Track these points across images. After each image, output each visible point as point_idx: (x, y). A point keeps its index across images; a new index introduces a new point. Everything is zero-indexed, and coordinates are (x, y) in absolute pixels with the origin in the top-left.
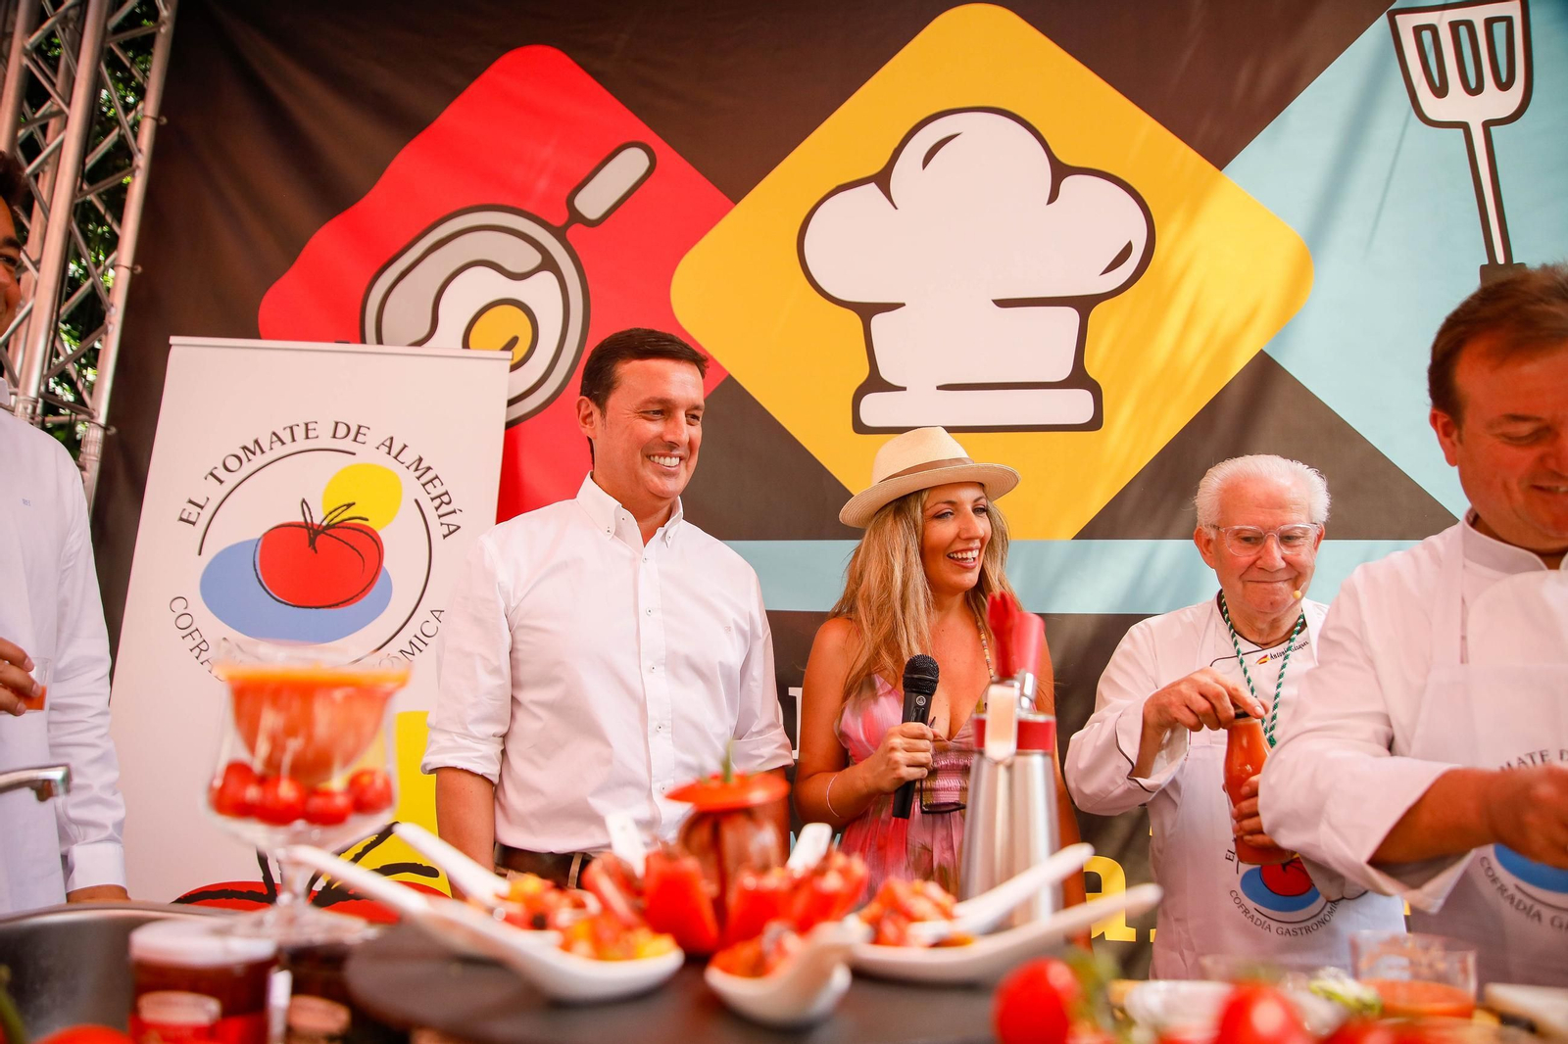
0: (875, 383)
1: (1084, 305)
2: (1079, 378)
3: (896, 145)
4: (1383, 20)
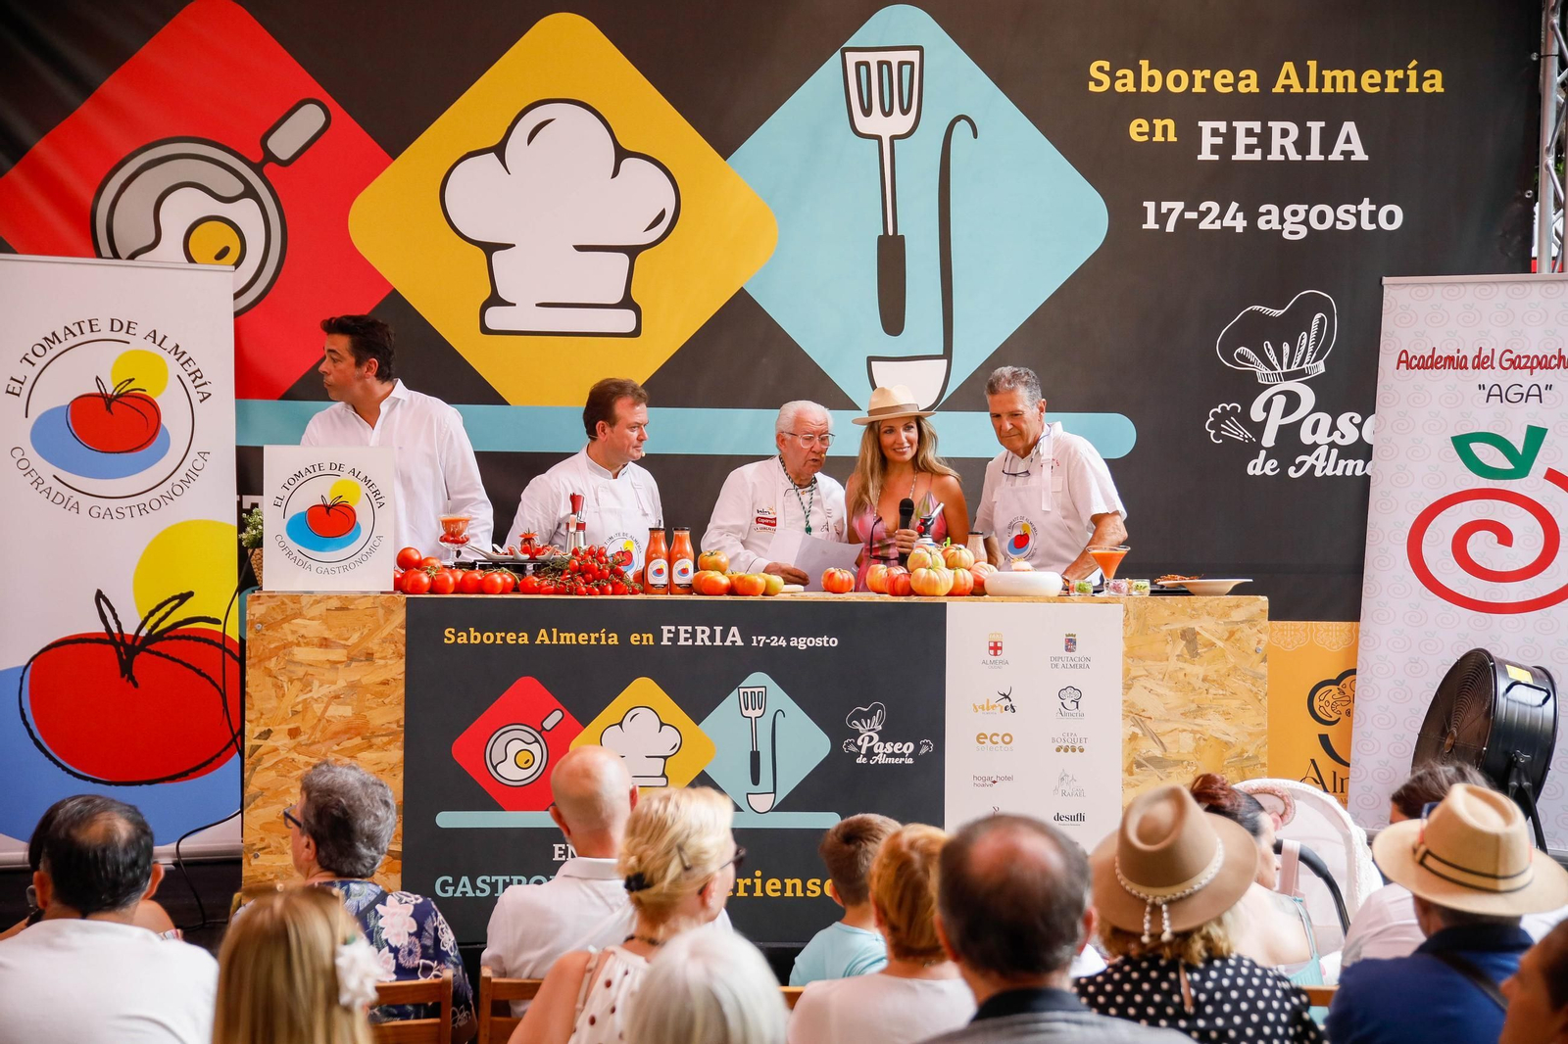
0: (495, 300)
1: (632, 252)
2: (627, 302)
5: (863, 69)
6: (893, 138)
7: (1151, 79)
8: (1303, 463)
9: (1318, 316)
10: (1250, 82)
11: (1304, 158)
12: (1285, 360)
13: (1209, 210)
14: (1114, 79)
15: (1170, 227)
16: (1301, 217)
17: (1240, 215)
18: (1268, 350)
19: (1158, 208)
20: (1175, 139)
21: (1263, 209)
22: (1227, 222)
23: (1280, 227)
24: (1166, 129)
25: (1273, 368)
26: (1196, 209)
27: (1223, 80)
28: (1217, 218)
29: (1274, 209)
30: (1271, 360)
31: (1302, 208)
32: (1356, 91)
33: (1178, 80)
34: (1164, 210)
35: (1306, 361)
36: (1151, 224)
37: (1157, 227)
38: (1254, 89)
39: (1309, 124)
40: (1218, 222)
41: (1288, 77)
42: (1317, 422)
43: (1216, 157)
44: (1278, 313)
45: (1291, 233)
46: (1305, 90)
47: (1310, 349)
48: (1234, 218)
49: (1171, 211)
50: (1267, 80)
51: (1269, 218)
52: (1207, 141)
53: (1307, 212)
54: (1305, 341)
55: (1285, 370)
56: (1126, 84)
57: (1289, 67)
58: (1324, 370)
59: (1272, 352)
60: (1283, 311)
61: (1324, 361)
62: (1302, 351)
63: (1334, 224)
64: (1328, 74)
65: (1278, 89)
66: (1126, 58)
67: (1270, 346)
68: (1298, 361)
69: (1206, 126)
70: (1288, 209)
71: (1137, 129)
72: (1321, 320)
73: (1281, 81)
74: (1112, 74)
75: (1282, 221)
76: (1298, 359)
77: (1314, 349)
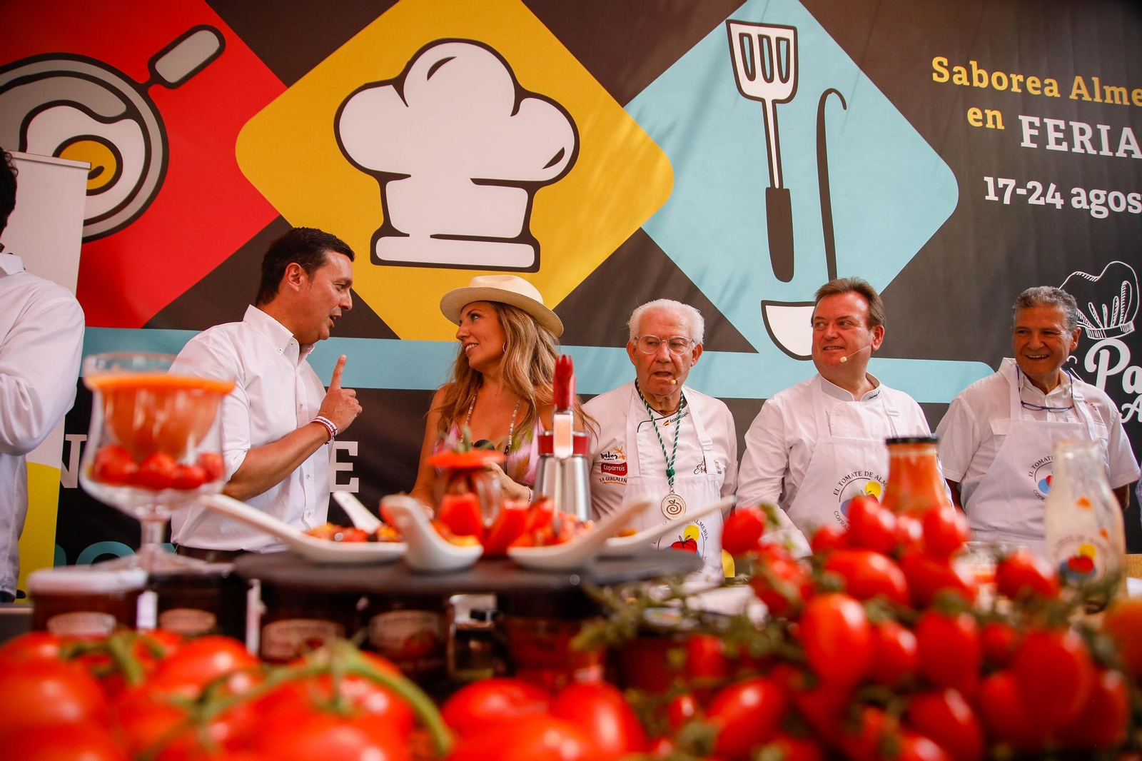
0: (388, 230)
1: (531, 188)
2: (525, 237)
3: (409, 59)
4: (723, 24)
5: (746, 40)
6: (775, 102)
7: (981, 78)
8: (1128, 410)
9: (1125, 283)
10: (1053, 90)
11: (1098, 153)
12: (1105, 319)
13: (1034, 188)
14: (952, 74)
15: (1007, 201)
16: (1102, 200)
17: (1058, 195)
18: (1092, 310)
19: (996, 184)
20: (1003, 128)
21: (1074, 191)
22: (1049, 200)
23: (1088, 207)
24: (994, 119)
25: (1097, 326)
26: (1024, 187)
27: (1033, 84)
28: (1041, 195)
29: (1082, 192)
30: (1095, 318)
31: (1102, 193)
32: (1128, 104)
33: (1001, 81)
34: (1001, 186)
35: (1121, 321)
36: (991, 196)
37: (996, 199)
38: (1056, 94)
39: (1099, 126)
40: (1042, 199)
41: (1078, 88)
42: (1134, 375)
43: (1035, 146)
44: (1095, 278)
45: (1098, 212)
46: (1093, 100)
47: (1122, 311)
48: (1053, 197)
49: (1006, 186)
50: (1065, 88)
51: (1080, 200)
52: (1027, 132)
53: (1106, 196)
54: (1117, 304)
55: (1106, 328)
56: (961, 79)
57: (1079, 80)
58: (1134, 330)
59: (1095, 312)
60: (1099, 277)
61: (1134, 322)
62: (1117, 312)
63: (1127, 209)
64: (1108, 89)
65: (1073, 96)
66: (959, 58)
67: (1093, 307)
68: (1115, 320)
69: (1025, 120)
70: (1093, 193)
71: (973, 115)
72: (1127, 286)
73: (1075, 91)
74: (949, 68)
75: (1089, 202)
76: (1114, 319)
77: (1125, 311)
